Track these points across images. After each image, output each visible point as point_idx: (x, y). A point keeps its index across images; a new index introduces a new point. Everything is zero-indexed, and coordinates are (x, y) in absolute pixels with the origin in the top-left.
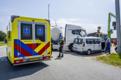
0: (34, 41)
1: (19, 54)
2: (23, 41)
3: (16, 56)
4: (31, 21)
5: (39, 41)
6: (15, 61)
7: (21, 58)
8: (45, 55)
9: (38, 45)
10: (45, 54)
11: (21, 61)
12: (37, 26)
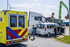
0: (18, 28)
1: (9, 37)
3: (7, 39)
4: (16, 13)
5: (21, 28)
6: (7, 42)
7: (10, 40)
11: (10, 42)
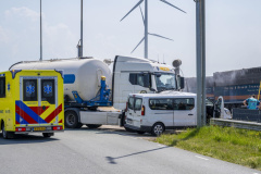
0: (40, 103)
1: (21, 120)
2: (26, 103)
3: (17, 122)
4: (36, 75)
5: (46, 104)
6: (17, 128)
7: (24, 125)
8: (55, 124)
9: (45, 108)
10: (54, 122)
11: (24, 129)
12: (43, 81)
